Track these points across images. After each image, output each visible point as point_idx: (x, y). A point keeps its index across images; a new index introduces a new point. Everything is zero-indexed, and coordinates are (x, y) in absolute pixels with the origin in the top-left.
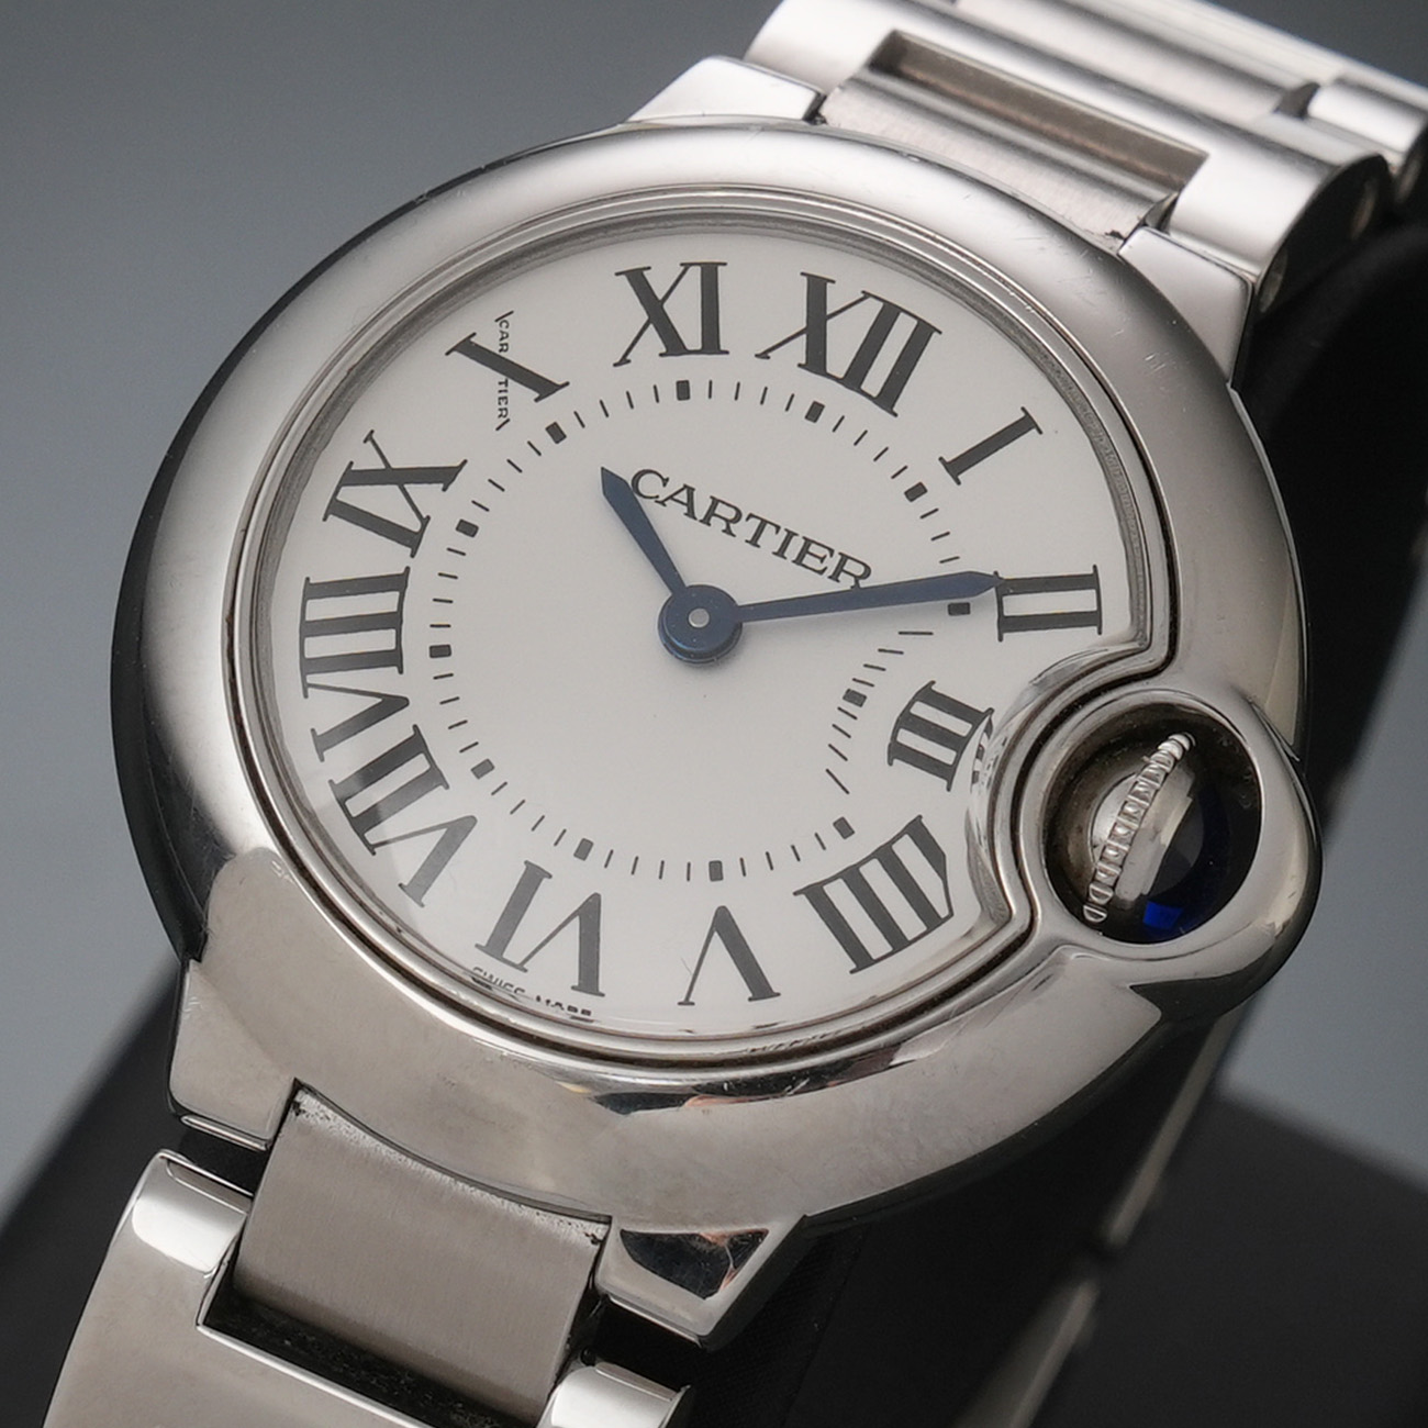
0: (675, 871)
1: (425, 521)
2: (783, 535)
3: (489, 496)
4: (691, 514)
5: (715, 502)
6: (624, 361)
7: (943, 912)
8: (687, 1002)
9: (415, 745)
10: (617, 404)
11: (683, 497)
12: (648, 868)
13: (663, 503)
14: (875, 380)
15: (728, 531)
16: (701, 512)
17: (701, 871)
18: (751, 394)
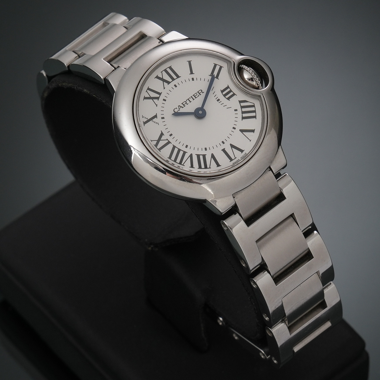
0: (232, 133)
1: (167, 140)
2: (191, 98)
3: (168, 130)
4: (183, 107)
5: (182, 104)
6: (157, 105)
7: (253, 104)
8: (250, 141)
9: (198, 156)
10: (162, 109)
11: (180, 107)
12: (230, 136)
13: (179, 110)
14: (175, 77)
15: (187, 104)
16: (183, 106)
17: (233, 130)
18: (169, 92)
